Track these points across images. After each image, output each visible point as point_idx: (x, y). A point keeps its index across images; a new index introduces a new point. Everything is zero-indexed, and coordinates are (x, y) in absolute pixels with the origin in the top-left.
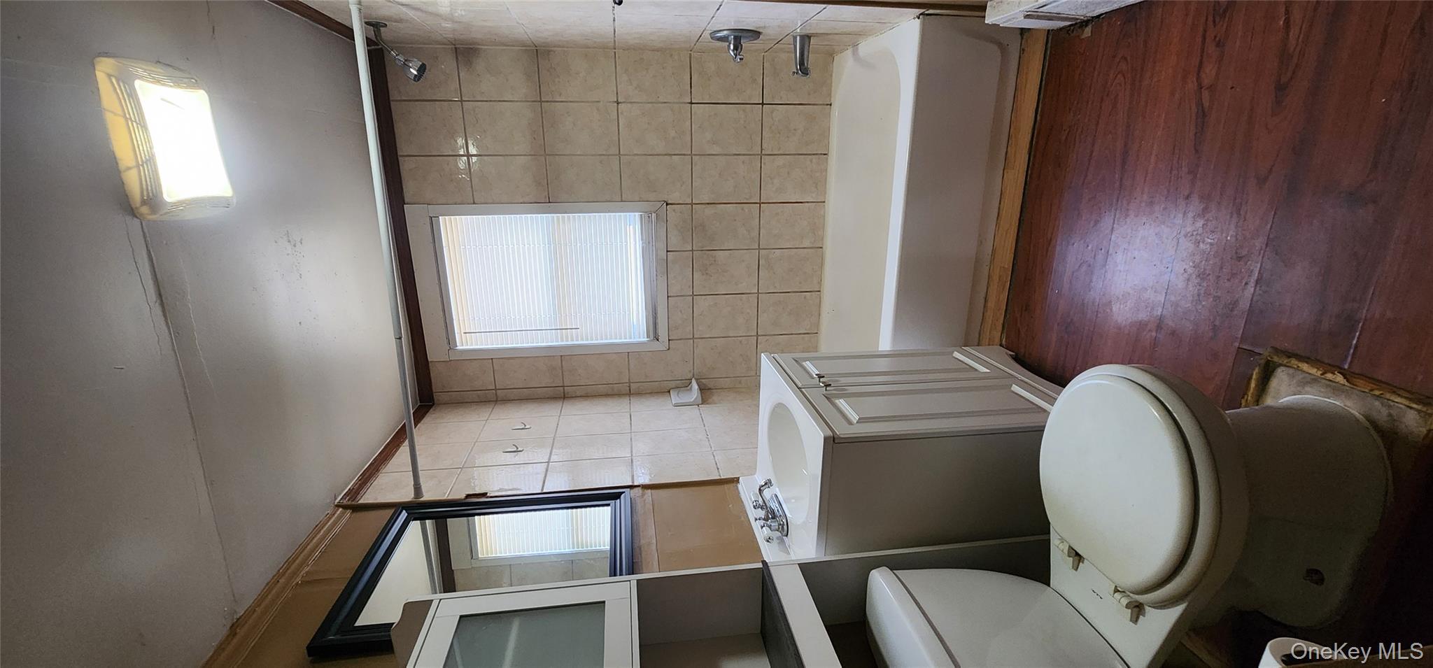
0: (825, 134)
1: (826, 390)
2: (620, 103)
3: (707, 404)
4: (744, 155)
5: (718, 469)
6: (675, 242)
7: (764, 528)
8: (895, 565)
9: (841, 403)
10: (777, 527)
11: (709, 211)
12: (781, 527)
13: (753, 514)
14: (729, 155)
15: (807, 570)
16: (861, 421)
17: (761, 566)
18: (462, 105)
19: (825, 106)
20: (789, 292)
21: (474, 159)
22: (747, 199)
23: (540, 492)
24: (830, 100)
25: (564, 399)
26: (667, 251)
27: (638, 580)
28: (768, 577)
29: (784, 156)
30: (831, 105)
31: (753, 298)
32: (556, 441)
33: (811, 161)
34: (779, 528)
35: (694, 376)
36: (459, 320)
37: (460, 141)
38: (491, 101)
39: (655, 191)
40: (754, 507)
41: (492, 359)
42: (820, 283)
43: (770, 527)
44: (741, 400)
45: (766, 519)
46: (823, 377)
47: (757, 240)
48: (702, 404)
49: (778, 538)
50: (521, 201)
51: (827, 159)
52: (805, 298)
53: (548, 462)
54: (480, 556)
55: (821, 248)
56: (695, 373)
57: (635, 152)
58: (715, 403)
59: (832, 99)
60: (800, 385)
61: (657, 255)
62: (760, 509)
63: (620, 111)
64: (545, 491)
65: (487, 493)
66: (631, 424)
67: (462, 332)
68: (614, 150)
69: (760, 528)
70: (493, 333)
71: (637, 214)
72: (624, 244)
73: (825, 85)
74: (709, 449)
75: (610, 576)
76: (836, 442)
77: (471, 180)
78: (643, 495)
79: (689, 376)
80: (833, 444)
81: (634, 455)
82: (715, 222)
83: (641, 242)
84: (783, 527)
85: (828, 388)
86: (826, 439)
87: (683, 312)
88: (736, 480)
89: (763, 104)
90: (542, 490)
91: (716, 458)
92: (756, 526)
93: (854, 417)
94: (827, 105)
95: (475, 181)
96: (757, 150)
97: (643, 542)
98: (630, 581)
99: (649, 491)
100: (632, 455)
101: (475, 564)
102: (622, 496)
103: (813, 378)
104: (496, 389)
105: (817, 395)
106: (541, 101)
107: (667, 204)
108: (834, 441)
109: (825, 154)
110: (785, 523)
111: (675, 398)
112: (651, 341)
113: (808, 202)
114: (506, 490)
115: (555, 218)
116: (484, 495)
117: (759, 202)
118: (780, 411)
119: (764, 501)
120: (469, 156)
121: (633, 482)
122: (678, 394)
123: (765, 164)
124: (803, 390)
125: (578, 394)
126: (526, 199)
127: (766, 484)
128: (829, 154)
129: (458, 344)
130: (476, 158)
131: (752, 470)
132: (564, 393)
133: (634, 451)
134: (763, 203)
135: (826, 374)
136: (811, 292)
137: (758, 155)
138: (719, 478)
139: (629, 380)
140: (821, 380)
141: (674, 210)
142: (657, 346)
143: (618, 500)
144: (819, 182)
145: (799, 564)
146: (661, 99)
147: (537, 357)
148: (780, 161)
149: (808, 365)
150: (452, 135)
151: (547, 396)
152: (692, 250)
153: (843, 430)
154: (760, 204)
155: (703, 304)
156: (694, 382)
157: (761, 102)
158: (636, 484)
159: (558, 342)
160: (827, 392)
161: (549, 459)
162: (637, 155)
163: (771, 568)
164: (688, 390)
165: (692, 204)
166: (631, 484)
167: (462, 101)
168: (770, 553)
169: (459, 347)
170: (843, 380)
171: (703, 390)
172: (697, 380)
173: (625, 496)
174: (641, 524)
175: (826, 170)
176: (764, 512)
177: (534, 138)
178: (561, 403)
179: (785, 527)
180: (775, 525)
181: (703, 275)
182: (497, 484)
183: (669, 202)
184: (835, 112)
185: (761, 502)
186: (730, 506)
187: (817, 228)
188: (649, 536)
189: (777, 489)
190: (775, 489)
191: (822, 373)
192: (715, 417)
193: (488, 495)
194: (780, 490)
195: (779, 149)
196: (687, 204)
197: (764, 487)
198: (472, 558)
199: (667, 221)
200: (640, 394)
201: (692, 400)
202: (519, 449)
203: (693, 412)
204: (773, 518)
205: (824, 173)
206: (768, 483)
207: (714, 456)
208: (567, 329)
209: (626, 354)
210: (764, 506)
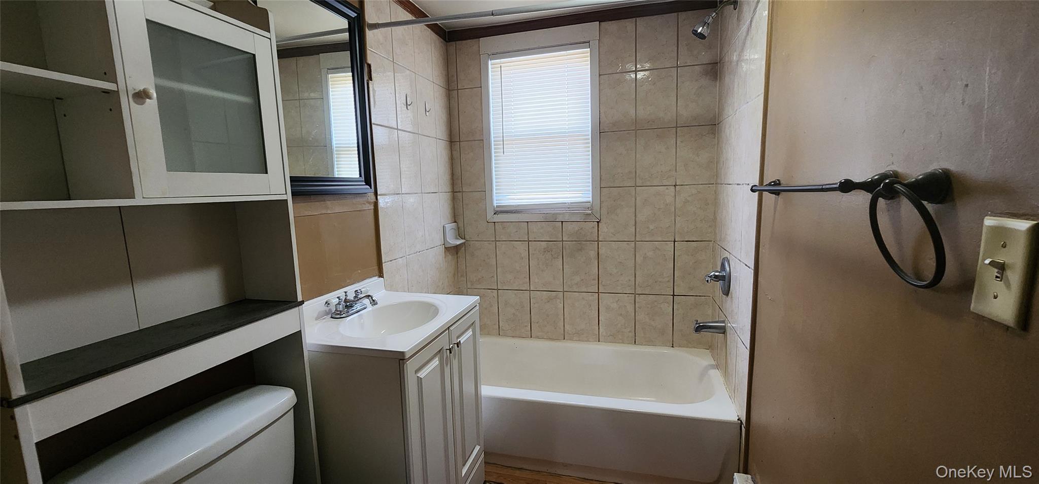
0: (650, 342)
1: (447, 349)
2: (675, 188)
3: (445, 252)
4: (635, 281)
5: (391, 261)
6: (568, 227)
7: (338, 299)
8: (299, 410)
9: (436, 362)
10: (339, 310)
11: (593, 254)
12: (339, 312)
13: (350, 291)
14: (635, 269)
15: (296, 338)
16: (420, 380)
17: (299, 300)
18: (674, 67)
19: (671, 343)
20: (530, 313)
21: (633, 76)
22: (601, 283)
23: (373, 122)
24: (676, 347)
25: (450, 141)
26: (562, 222)
27: (286, 200)
28: (289, 306)
29: (634, 311)
30: (673, 347)
31: (526, 287)
32: (416, 135)
33: (630, 332)
34: (338, 311)
35: (467, 241)
36: (511, 62)
37: (647, 66)
38: (677, 89)
39: (608, 213)
40: (357, 291)
41: (481, 87)
42: (538, 337)
43: (339, 304)
44: (448, 277)
45: (346, 301)
46: (458, 347)
47: (570, 290)
48: (445, 247)
49: (330, 310)
50: (601, 112)
51: (632, 344)
52: (526, 326)
53: (397, 129)
54: (330, 75)
55: (564, 339)
56: (469, 242)
57: (637, 199)
58: (445, 257)
59: (677, 348)
60: (451, 328)
61: (560, 214)
62: (355, 295)
63: (668, 187)
64: (373, 126)
65: (371, 80)
66: (429, 193)
67: (502, 65)
68: (639, 182)
69: (337, 296)
70: (500, 88)
71: (590, 199)
72: (568, 189)
73: (688, 344)
74: (407, 254)
75: (290, 177)
76: (401, 361)
77: (618, 73)
78: (369, 203)
79: (467, 237)
80: (398, 359)
81: (403, 195)
82: (585, 258)
83: (569, 202)
84: (338, 314)
85: (448, 351)
86: (403, 353)
87: (516, 233)
88: (381, 275)
89: (674, 295)
90: (374, 124)
91: (400, 259)
92: (340, 293)
93: (422, 374)
94: (673, 344)
95: (617, 76)
96: (639, 291)
97: (329, 203)
98: (286, 194)
99: (372, 207)
100: (403, 194)
101: (324, 71)
102: (368, 187)
103: (458, 337)
104: (458, 90)
105: (442, 342)
106: (677, 127)
107: (598, 222)
108: (401, 359)
109: (635, 342)
110: (342, 316)
111: (450, 227)
112: (494, 209)
113: (599, 329)
114: (374, 96)
115: (588, 137)
116: (370, 78)
117: (600, 292)
118: (432, 311)
119: (361, 299)
120: (636, 72)
121: (380, 195)
122: (454, 229)
123: (628, 296)
124: (447, 331)
125: (454, 153)
126: (602, 115)
127: (374, 301)
128: (635, 345)
129: (492, 61)
130: (634, 77)
131: (390, 287)
132: (455, 142)
133: (405, 195)
134: (599, 295)
135: (460, 349)
136: (531, 330)
137: (635, 291)
138: (383, 261)
139: (465, 192)
140: (456, 345)
141: (593, 228)
142: (490, 216)
143: (364, 184)
144: (614, 338)
145: (301, 331)
146: (678, 219)
147: (482, 121)
148: (630, 308)
149: (470, 333)
150: (650, 60)
151: (452, 129)
152: (563, 241)
153: (410, 367)
154: (598, 293)
155: (522, 248)
156: (463, 241)
157: (675, 294)
158: (379, 197)
159: (494, 138)
160: (445, 351)
161: (400, 130)
162: (636, 199)
163: (297, 309)
164: (456, 236)
165: (598, 241)
166: (378, 193)
167: (677, 67)
168: (312, 307)
169: (490, 62)
170: (455, 363)
171: (457, 248)
172: (464, 243)
173: (368, 189)
174: (344, 201)
175: (623, 343)
176: (352, 299)
177: (649, 122)
178: (447, 140)
179: (338, 316)
180: (341, 308)
181: (544, 249)
182: (379, 89)
183: (600, 223)
184: (667, 351)
185: (361, 296)
186: (359, 271)
187: (580, 336)
188: (334, 207)
189: (371, 309)
190: (370, 308)
191: (462, 346)
192: (435, 256)
193: (370, 81)
194: (370, 311)
195: (640, 308)
196: (598, 237)
197: (371, 300)
198: (328, 69)
199: (586, 222)
200: (454, 199)
201: (448, 240)
202: (409, 107)
203: (438, 240)
204: (346, 306)
205: (621, 341)
206: (374, 303)
207: (401, 257)
208: (503, 145)
209: (484, 189)
210: (357, 298)
